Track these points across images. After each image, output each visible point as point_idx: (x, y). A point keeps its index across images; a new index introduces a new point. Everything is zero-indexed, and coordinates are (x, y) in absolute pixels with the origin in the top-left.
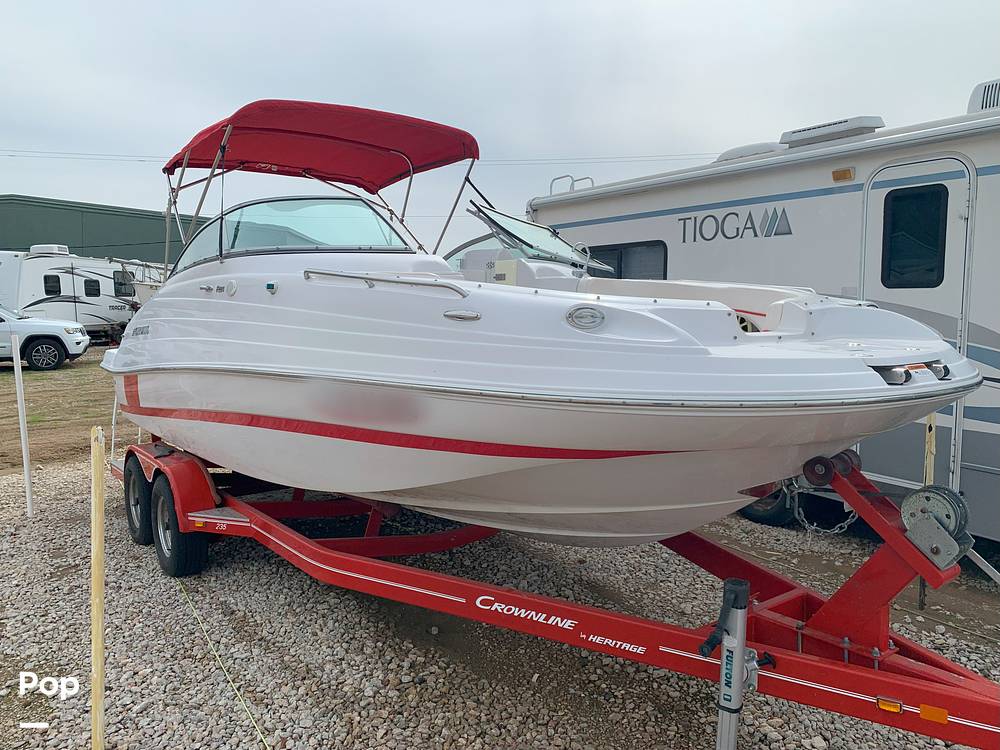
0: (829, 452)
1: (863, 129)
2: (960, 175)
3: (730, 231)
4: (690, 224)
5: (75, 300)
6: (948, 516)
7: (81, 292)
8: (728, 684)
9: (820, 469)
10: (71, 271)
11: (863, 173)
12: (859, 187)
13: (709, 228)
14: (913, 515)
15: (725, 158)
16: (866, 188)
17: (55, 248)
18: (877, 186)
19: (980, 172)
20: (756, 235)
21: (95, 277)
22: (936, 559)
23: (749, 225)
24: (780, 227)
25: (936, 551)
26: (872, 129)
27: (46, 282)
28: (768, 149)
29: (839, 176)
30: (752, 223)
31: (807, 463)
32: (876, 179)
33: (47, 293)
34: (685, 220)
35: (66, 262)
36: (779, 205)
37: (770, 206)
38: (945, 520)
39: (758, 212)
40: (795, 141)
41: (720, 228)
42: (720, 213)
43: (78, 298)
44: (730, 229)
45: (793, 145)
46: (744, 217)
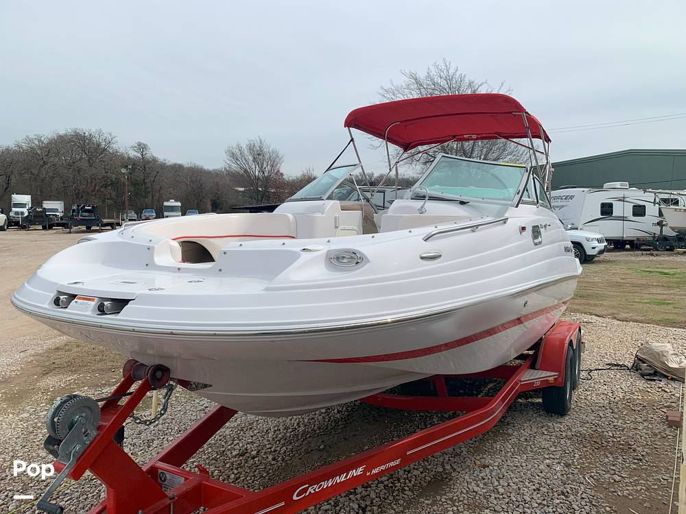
5: (623, 219)
7: (629, 212)
10: (623, 200)
17: (618, 184)
21: (642, 203)
27: (602, 207)
33: (602, 215)
35: (620, 194)
43: (626, 217)
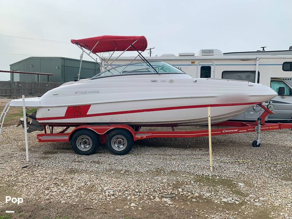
2: (213, 65)
12: (196, 65)
19: (216, 65)
25: (272, 110)
29: (192, 63)
32: (199, 64)
40: (181, 55)
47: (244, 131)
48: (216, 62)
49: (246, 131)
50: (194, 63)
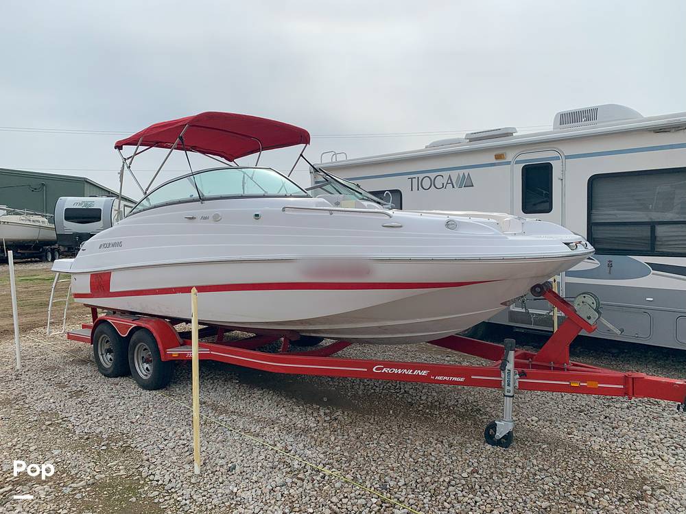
0: (541, 282)
1: (508, 134)
2: (557, 158)
3: (439, 185)
4: (415, 181)
6: (593, 303)
8: (509, 385)
9: (538, 290)
11: (510, 156)
12: (509, 163)
13: (426, 183)
14: (578, 305)
15: (433, 146)
16: (512, 164)
18: (517, 162)
19: (567, 157)
20: (453, 187)
22: (589, 321)
23: (449, 182)
24: (467, 183)
25: (589, 318)
26: (511, 134)
28: (458, 142)
29: (498, 157)
30: (451, 180)
31: (532, 288)
32: (518, 159)
34: (412, 178)
36: (466, 172)
37: (461, 172)
38: (592, 305)
39: (455, 175)
40: (473, 139)
41: (433, 183)
42: (432, 175)
44: (439, 183)
45: (471, 140)
46: (446, 178)
47: (455, 379)
48: (568, 150)
49: (462, 379)
50: (504, 158)
